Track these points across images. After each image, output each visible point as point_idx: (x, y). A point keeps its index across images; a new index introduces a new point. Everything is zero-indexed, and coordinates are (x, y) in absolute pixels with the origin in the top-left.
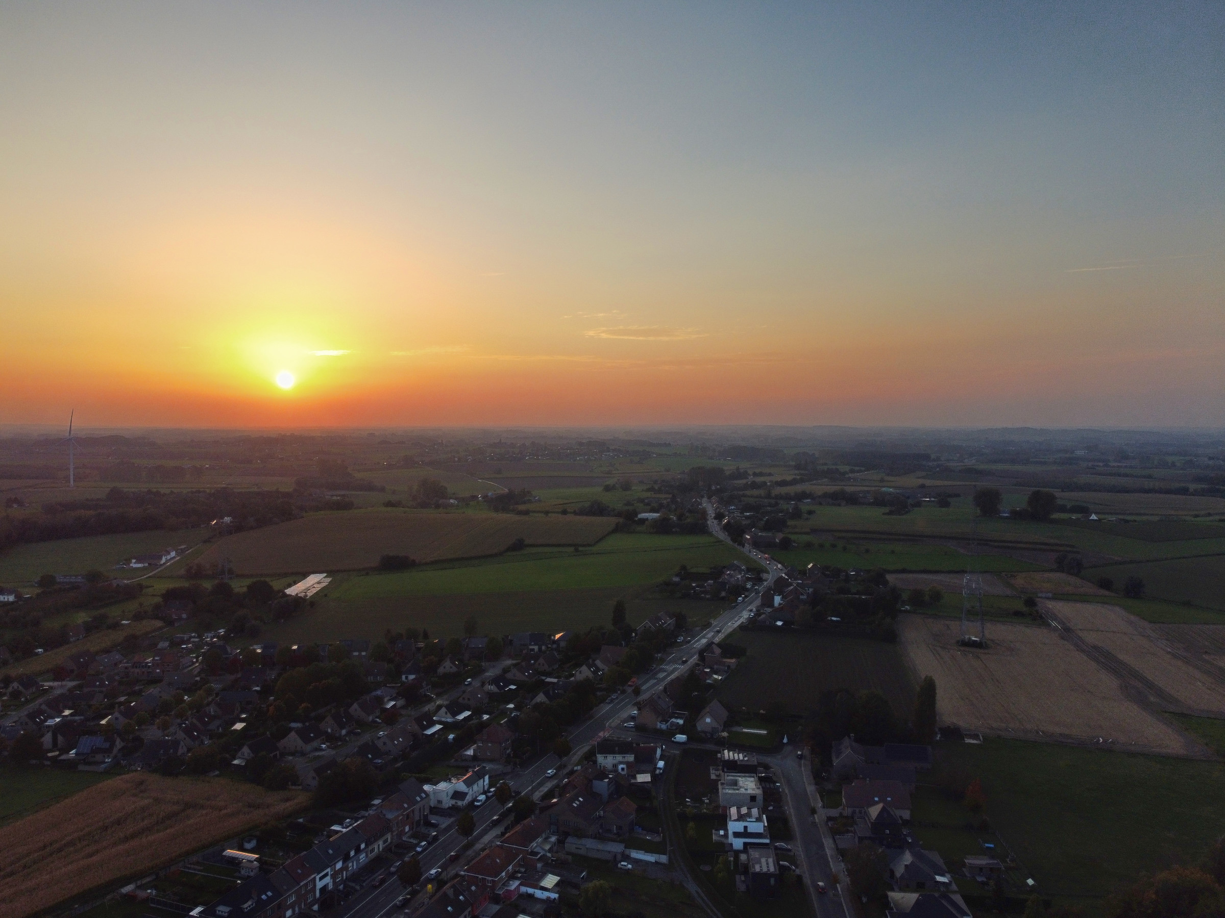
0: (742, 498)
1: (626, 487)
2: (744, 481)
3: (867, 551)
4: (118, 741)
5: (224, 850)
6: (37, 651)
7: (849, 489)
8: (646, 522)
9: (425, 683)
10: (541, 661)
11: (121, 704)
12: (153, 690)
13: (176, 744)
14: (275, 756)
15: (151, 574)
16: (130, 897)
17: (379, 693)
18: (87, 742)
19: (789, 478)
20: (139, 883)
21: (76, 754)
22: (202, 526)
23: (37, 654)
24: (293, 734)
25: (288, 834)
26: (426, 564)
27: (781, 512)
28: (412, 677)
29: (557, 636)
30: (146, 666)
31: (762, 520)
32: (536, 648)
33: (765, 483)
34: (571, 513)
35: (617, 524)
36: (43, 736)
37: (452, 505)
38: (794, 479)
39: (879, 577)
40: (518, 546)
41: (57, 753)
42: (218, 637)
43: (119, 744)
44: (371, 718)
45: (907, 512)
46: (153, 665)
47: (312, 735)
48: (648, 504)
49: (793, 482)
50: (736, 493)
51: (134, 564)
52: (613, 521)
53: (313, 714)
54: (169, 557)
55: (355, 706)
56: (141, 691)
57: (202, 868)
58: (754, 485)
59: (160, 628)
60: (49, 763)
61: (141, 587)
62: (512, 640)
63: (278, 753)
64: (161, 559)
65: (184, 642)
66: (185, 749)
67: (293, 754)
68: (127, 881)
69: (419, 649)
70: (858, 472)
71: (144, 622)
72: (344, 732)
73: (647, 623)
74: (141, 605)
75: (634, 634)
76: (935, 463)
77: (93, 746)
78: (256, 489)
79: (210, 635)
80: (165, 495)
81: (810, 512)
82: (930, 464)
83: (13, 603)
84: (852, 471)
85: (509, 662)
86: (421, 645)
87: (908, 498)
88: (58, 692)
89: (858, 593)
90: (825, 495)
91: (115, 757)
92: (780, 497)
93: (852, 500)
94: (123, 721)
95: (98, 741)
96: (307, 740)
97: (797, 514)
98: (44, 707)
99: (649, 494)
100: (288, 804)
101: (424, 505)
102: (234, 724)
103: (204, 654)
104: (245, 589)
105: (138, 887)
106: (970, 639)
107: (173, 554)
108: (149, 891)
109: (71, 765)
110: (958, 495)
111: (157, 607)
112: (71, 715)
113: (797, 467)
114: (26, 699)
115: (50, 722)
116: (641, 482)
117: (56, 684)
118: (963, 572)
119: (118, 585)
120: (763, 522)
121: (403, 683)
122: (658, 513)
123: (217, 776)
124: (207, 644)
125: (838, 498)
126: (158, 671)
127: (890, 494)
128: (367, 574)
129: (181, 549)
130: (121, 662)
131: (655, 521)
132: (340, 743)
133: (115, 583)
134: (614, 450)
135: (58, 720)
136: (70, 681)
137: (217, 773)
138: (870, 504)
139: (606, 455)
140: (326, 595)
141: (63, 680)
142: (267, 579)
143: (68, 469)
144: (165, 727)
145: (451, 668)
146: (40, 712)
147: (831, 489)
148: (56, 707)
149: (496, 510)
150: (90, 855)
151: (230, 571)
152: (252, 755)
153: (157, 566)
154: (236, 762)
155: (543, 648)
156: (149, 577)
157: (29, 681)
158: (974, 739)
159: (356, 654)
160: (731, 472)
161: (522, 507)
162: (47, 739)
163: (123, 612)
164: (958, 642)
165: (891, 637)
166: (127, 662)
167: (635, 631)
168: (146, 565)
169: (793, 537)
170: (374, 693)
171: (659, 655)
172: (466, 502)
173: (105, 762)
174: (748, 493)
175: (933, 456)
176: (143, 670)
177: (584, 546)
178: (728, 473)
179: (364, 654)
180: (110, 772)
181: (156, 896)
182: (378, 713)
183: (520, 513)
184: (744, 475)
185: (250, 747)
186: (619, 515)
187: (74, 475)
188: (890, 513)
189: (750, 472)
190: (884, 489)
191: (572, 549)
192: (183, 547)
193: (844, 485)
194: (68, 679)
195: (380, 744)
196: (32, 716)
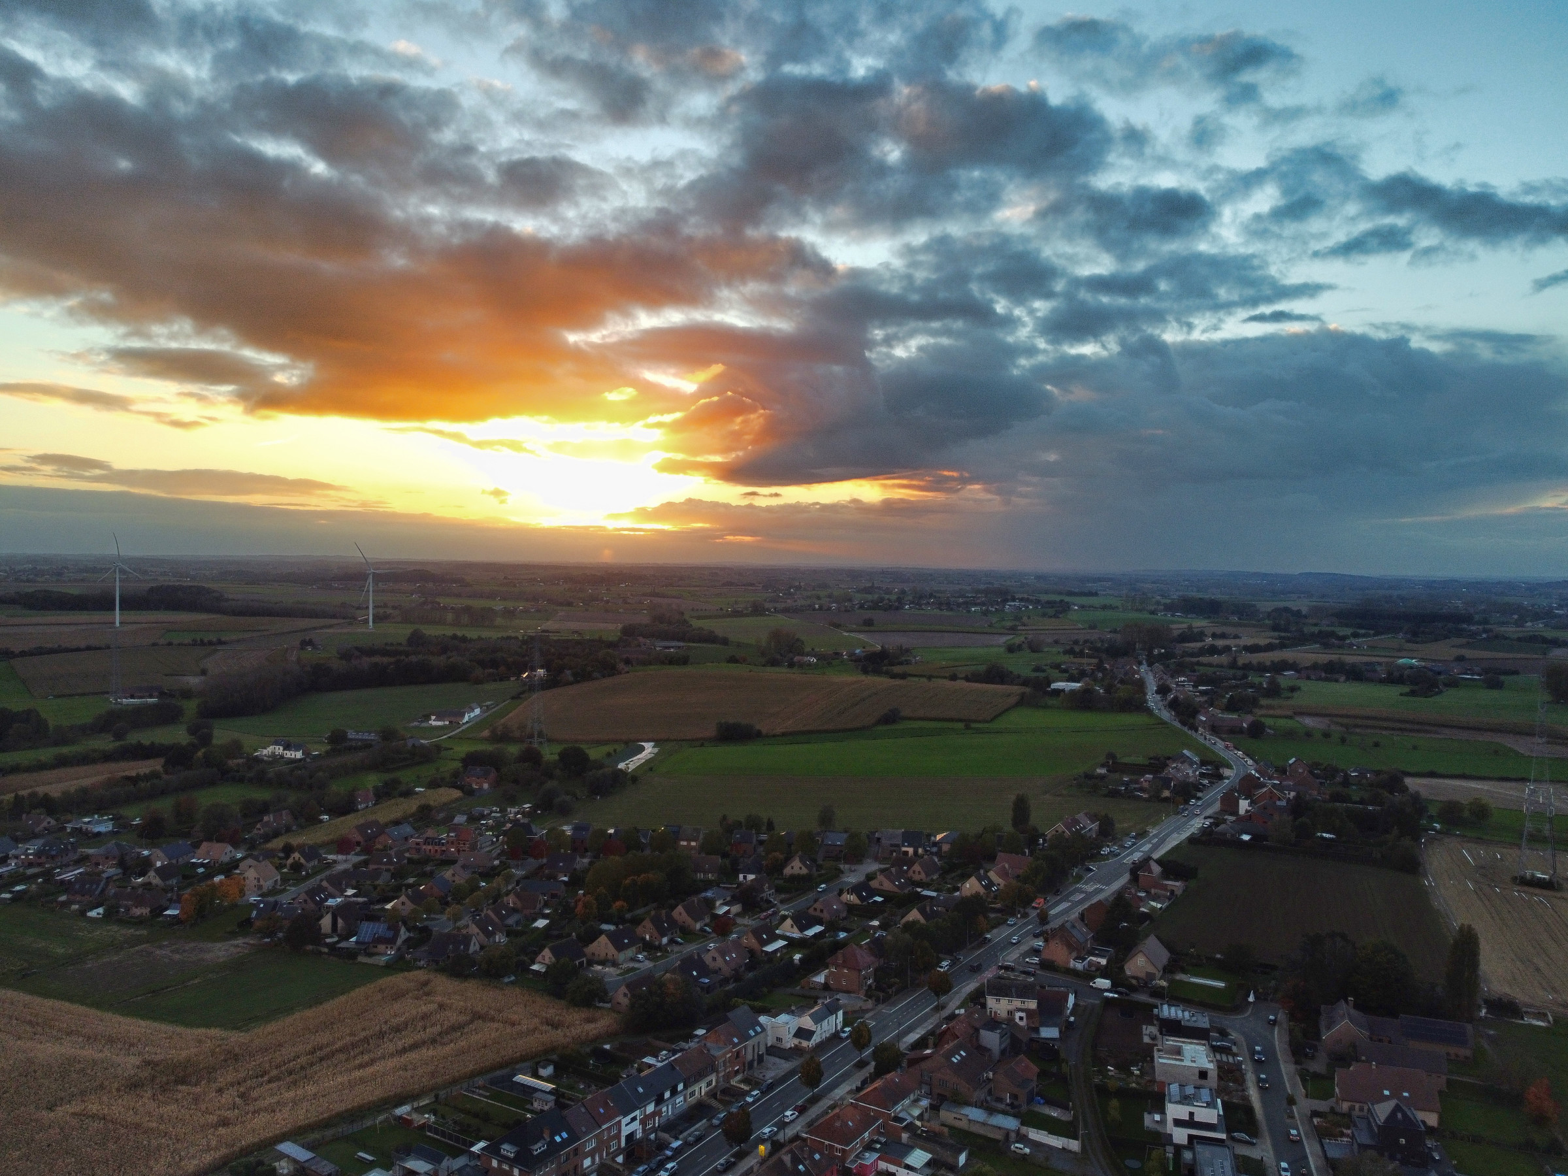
0: (1196, 667)
1: (1035, 648)
2: (1199, 645)
3: (1376, 745)
4: (403, 930)
5: (515, 1075)
6: (322, 817)
7: (1350, 659)
8: (1062, 694)
9: (767, 885)
10: (917, 867)
11: (409, 886)
12: (448, 874)
13: (467, 940)
14: (581, 964)
15: (451, 734)
16: (403, 1122)
17: (709, 894)
18: (368, 930)
19: (1263, 642)
20: (416, 1105)
21: (357, 942)
22: (512, 679)
23: (321, 821)
24: (603, 939)
25: (591, 1062)
26: (774, 736)
27: (1252, 687)
28: (751, 877)
29: (939, 837)
30: (440, 844)
31: (1224, 697)
32: (911, 850)
33: (1227, 649)
34: (961, 679)
35: (1023, 695)
36: (321, 917)
37: (810, 664)
38: (1270, 644)
39: (1394, 782)
40: (890, 718)
41: (336, 939)
42: (523, 814)
43: (404, 934)
44: (698, 926)
45: (1437, 694)
46: (448, 842)
47: (626, 941)
48: (1065, 671)
49: (1270, 648)
50: (1188, 659)
51: (434, 722)
52: (1016, 689)
53: (628, 916)
54: (472, 715)
55: (680, 908)
56: (432, 873)
57: (488, 1094)
58: (1213, 650)
59: (457, 800)
60: (326, 950)
61: (438, 748)
62: (879, 839)
63: (584, 959)
64: (463, 716)
65: (483, 817)
66: (477, 947)
67: (603, 963)
68: (400, 1100)
69: (761, 843)
70: (1364, 636)
71: (442, 790)
72: (665, 940)
73: (1060, 827)
74: (437, 769)
75: (1041, 841)
76: (1481, 627)
77: (375, 934)
78: (576, 637)
79: (513, 810)
80: (471, 640)
81: (1293, 689)
82: (1473, 628)
83: (300, 760)
84: (1355, 635)
85: (873, 867)
86: (764, 837)
87: (1439, 673)
88: (340, 867)
89: (1362, 802)
90: (1315, 667)
91: (399, 949)
92: (1248, 667)
93: (1355, 674)
94: (410, 906)
95: (380, 928)
96: (620, 947)
97: (1274, 691)
98: (325, 884)
99: (1066, 658)
100: (592, 1026)
101: (774, 663)
102: (535, 920)
103: (505, 833)
104: (556, 757)
105: (417, 1110)
106: (1533, 876)
107: (477, 711)
108: (427, 1116)
109: (351, 955)
110: (1516, 673)
111: (456, 774)
112: (354, 895)
113: (1275, 628)
114: (307, 874)
115: (331, 902)
116: (1056, 642)
117: (340, 857)
118: (1524, 780)
119: (414, 745)
120: (1225, 701)
121: (740, 884)
122: (1078, 682)
123: (512, 983)
124: (510, 821)
125: (1331, 671)
126: (453, 850)
127: (1411, 667)
128: (702, 745)
129: (487, 706)
130: (412, 837)
131: (1072, 692)
132: (659, 954)
133: (410, 743)
134: (1021, 600)
135: (339, 900)
136: (357, 854)
137: (513, 978)
138: (1382, 681)
139: (1010, 605)
140: (651, 769)
141: (348, 853)
142: (583, 746)
143: (367, 608)
144: (456, 918)
145: (801, 868)
146: (319, 889)
147: (1324, 658)
148: (338, 883)
149: (865, 671)
150: (361, 1066)
151: (540, 734)
152: (553, 959)
153: (458, 725)
154: (535, 967)
155: (920, 851)
156: (449, 737)
157: (311, 852)
158: (1538, 1019)
159: (685, 843)
160: (1180, 631)
161: (897, 669)
162: (326, 922)
163: (418, 777)
164: (1514, 879)
165: (1411, 866)
166: (418, 838)
167: (1043, 835)
168: (447, 723)
169: (1269, 722)
170: (703, 895)
171: (1076, 870)
172: (829, 660)
173: (386, 954)
174: (1204, 659)
175: (1477, 617)
176: (437, 848)
177: (980, 722)
178: (1176, 633)
179: (693, 844)
180: (393, 967)
181: (434, 1123)
182: (707, 920)
183: (894, 676)
184: (1200, 636)
185: (553, 950)
186: (1025, 683)
187: (373, 615)
188: (1413, 693)
189: (1209, 632)
190: (1401, 661)
191: (961, 725)
192: (489, 703)
193: (1343, 654)
194: (353, 853)
195: (707, 958)
196: (312, 893)
